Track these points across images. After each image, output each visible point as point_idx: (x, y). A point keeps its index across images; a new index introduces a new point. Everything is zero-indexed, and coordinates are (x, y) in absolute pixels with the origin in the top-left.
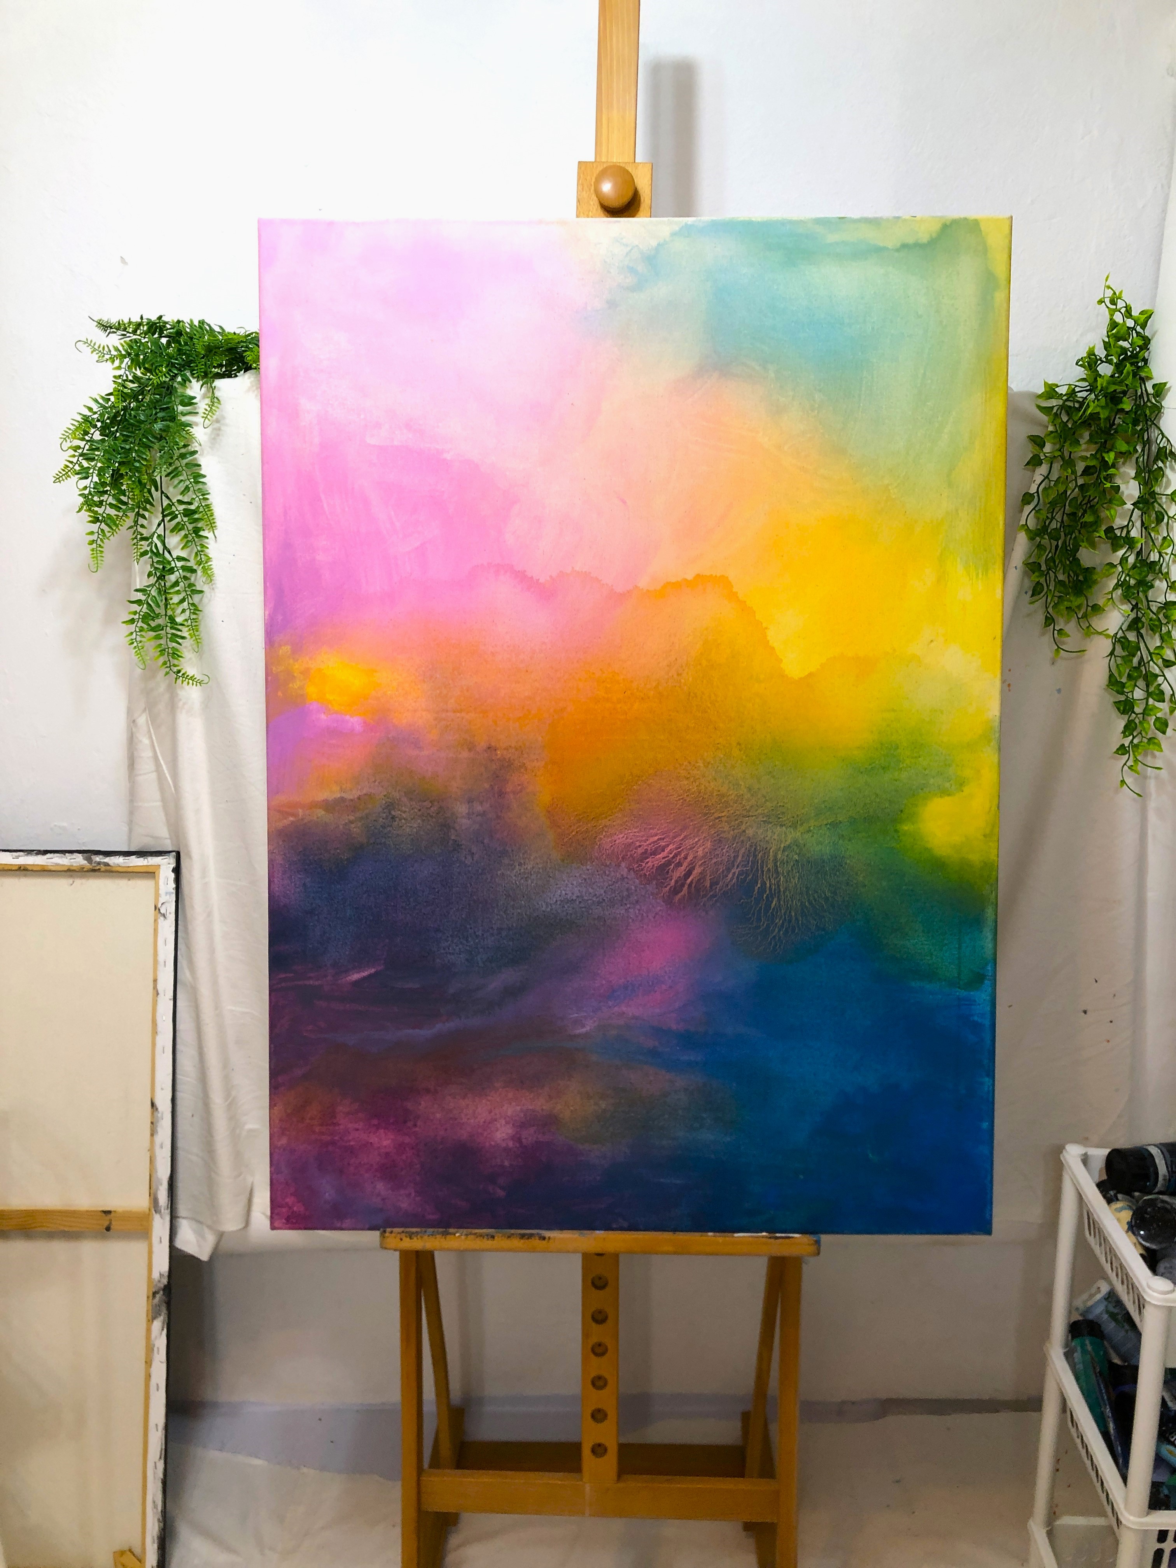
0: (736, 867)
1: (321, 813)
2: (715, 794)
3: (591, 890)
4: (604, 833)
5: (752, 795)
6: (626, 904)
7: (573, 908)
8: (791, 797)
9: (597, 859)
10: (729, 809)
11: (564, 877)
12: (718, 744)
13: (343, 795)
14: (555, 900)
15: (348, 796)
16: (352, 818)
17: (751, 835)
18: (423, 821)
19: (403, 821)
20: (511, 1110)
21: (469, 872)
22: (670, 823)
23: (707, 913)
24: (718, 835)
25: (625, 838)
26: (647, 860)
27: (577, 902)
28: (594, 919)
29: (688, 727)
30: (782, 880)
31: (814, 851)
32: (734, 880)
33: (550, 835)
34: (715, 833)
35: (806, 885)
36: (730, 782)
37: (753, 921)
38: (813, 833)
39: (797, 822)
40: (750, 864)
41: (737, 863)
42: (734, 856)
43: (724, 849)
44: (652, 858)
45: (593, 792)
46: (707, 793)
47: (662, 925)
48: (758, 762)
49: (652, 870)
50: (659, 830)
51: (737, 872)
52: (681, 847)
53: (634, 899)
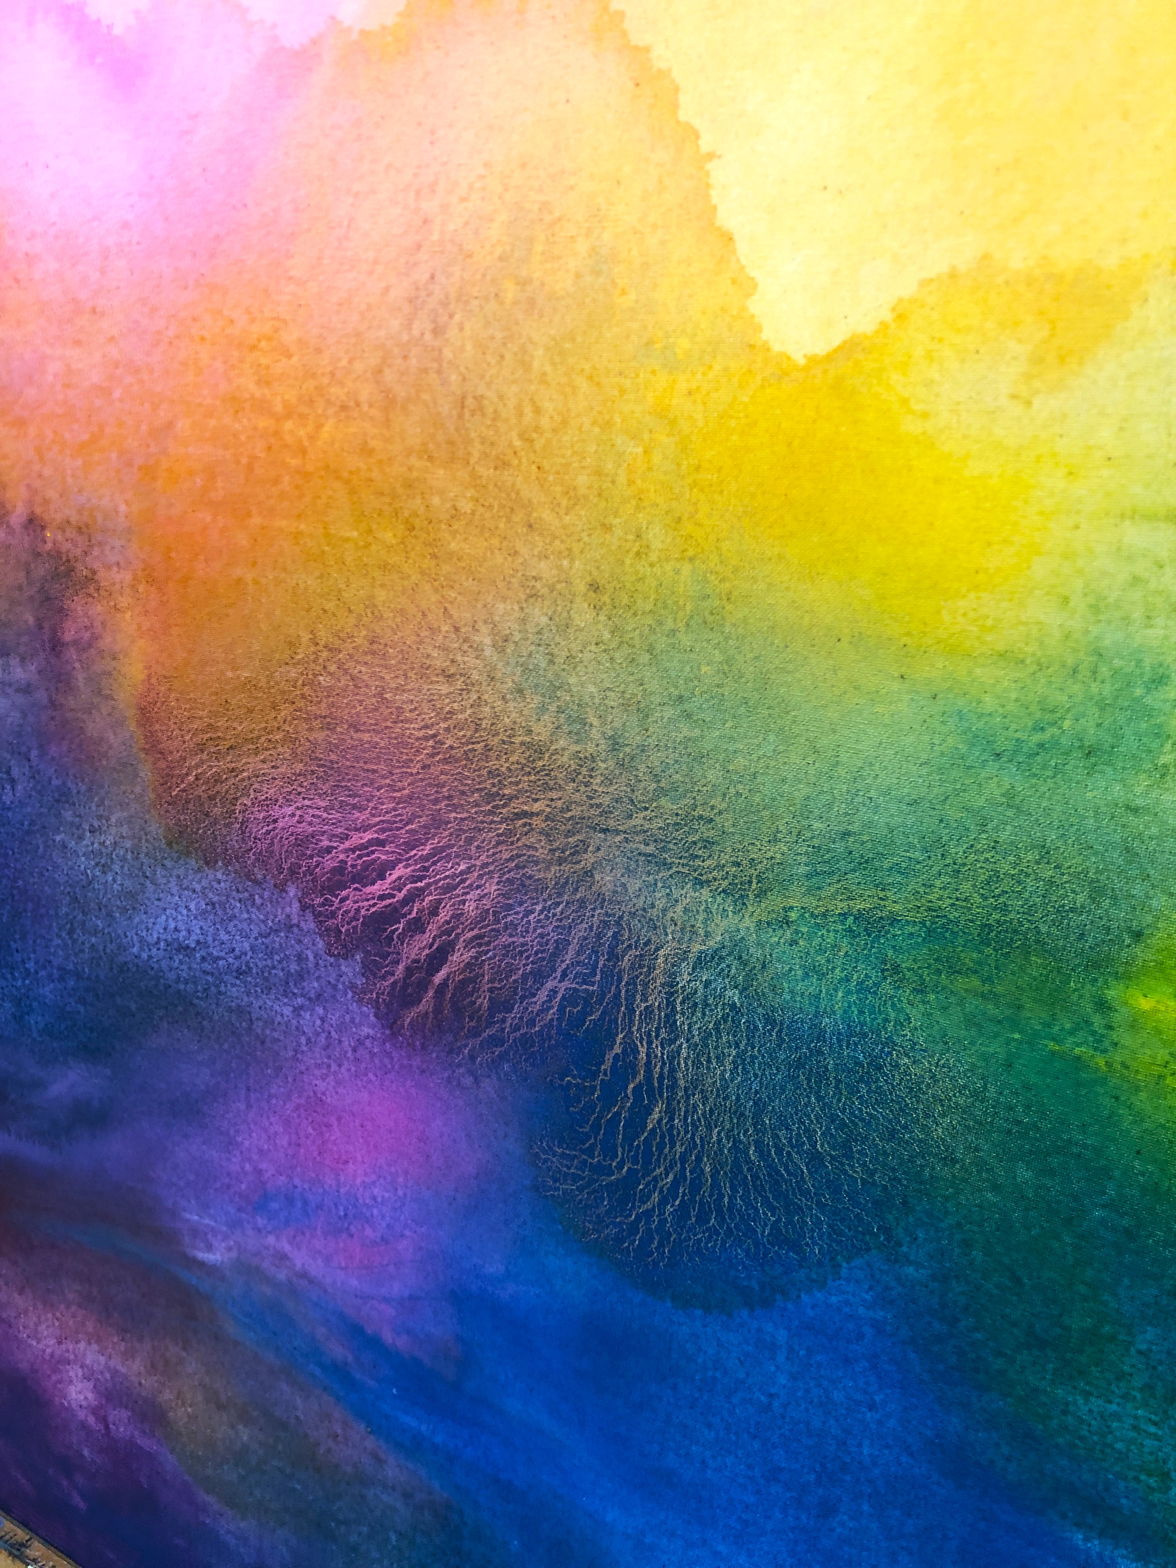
0: (559, 974)
2: (517, 740)
3: (224, 937)
4: (252, 794)
5: (621, 765)
6: (294, 994)
7: (190, 968)
8: (740, 795)
9: (237, 858)
10: (554, 795)
11: (173, 886)
12: (535, 578)
14: (155, 936)
17: (607, 890)
20: (92, 1357)
21: (9, 821)
22: (400, 800)
24: (517, 867)
25: (297, 818)
26: (344, 893)
27: (199, 956)
28: (230, 1010)
29: (456, 514)
30: (684, 1053)
31: (791, 992)
32: (551, 1012)
33: (146, 772)
34: (512, 859)
35: (756, 1092)
36: (560, 711)
37: (592, 1148)
38: (797, 932)
39: (750, 882)
40: (598, 977)
41: (564, 966)
42: (556, 941)
43: (532, 912)
44: (356, 889)
45: (230, 674)
46: (498, 734)
47: (371, 1075)
48: (645, 658)
49: (354, 923)
50: (373, 816)
51: (562, 992)
52: (423, 877)
53: (312, 985)
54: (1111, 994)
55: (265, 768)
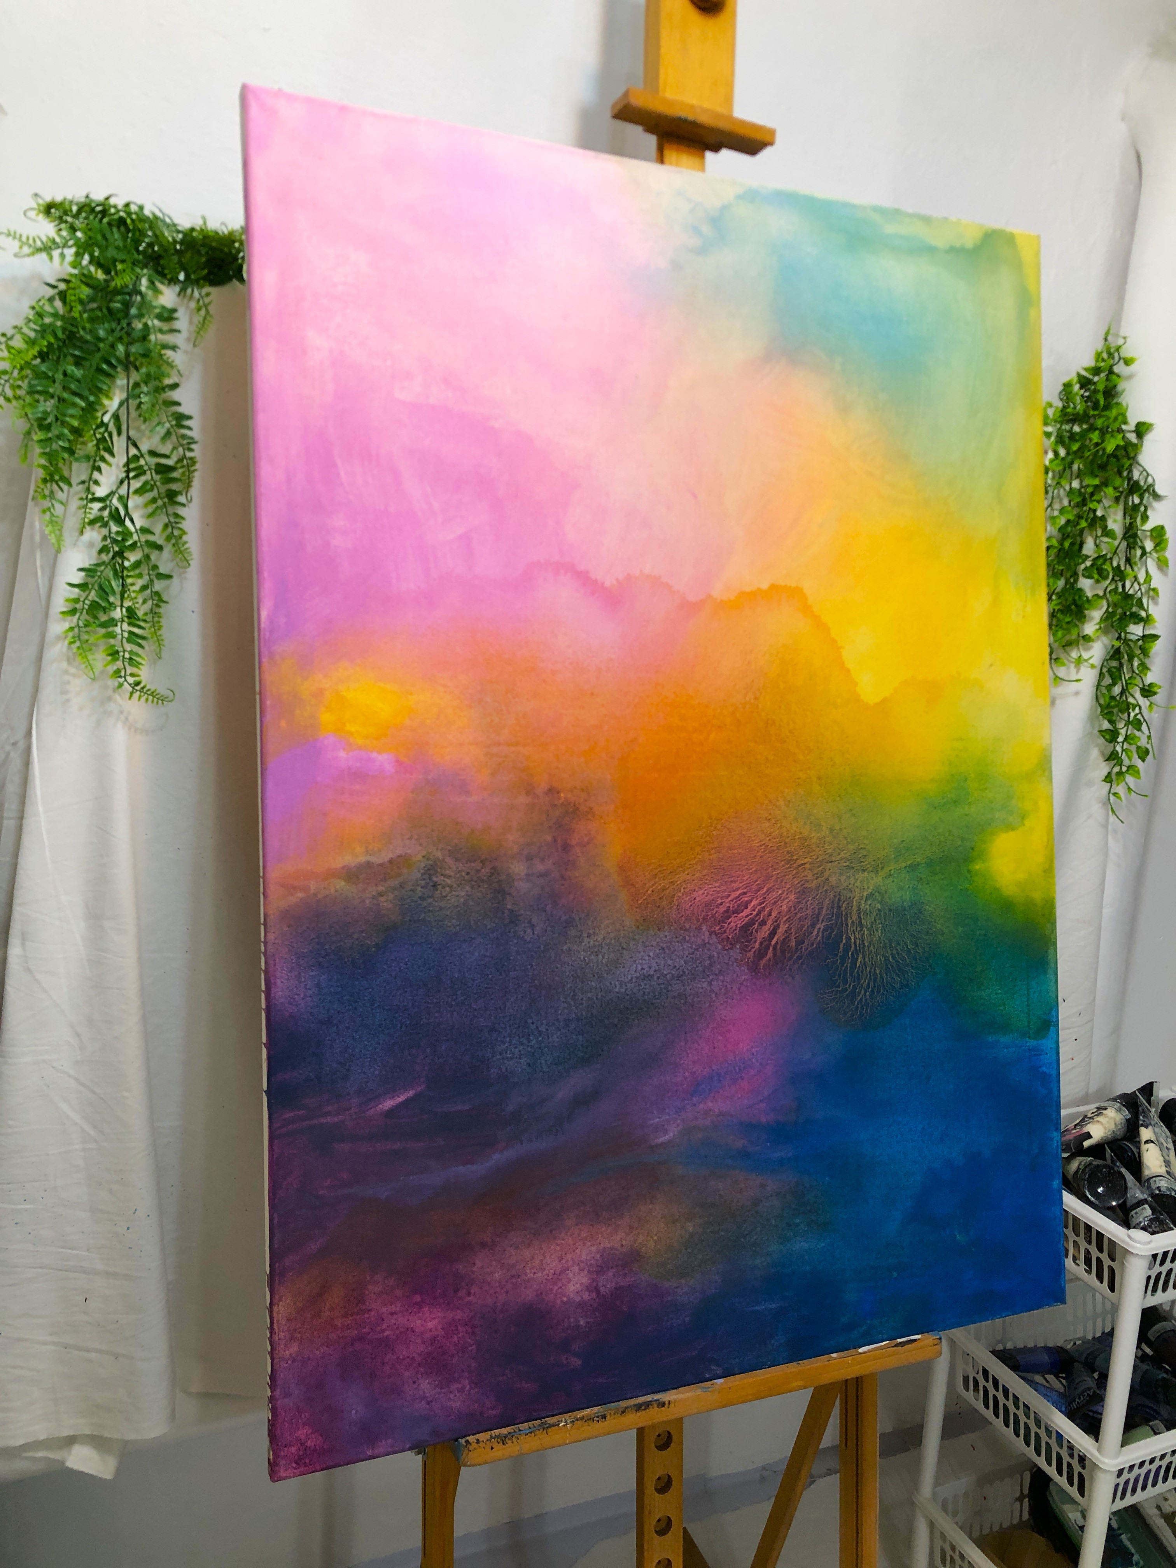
0: (820, 921)
1: (341, 884)
2: (797, 838)
3: (670, 962)
4: (682, 890)
5: (834, 837)
6: (708, 975)
7: (650, 986)
8: (871, 837)
9: (675, 922)
10: (811, 854)
11: (641, 948)
12: (798, 779)
13: (369, 858)
14: (629, 977)
15: (376, 860)
16: (381, 888)
17: (834, 883)
19: (448, 889)
20: (586, 1252)
21: (529, 950)
22: (752, 873)
23: (793, 978)
24: (801, 885)
25: (705, 895)
26: (730, 920)
27: (655, 977)
28: (674, 997)
29: (767, 760)
30: (866, 933)
31: (895, 898)
32: (819, 937)
33: (623, 896)
34: (799, 883)
35: (889, 937)
36: (811, 823)
37: (840, 983)
38: (894, 877)
39: (878, 865)
40: (834, 917)
41: (822, 917)
42: (819, 909)
43: (808, 901)
44: (735, 917)
45: (669, 840)
46: (789, 837)
47: (747, 997)
48: (838, 799)
49: (735, 932)
50: (741, 883)
51: (822, 928)
52: (764, 902)
53: (717, 968)
54: (971, 867)
55: (689, 877)
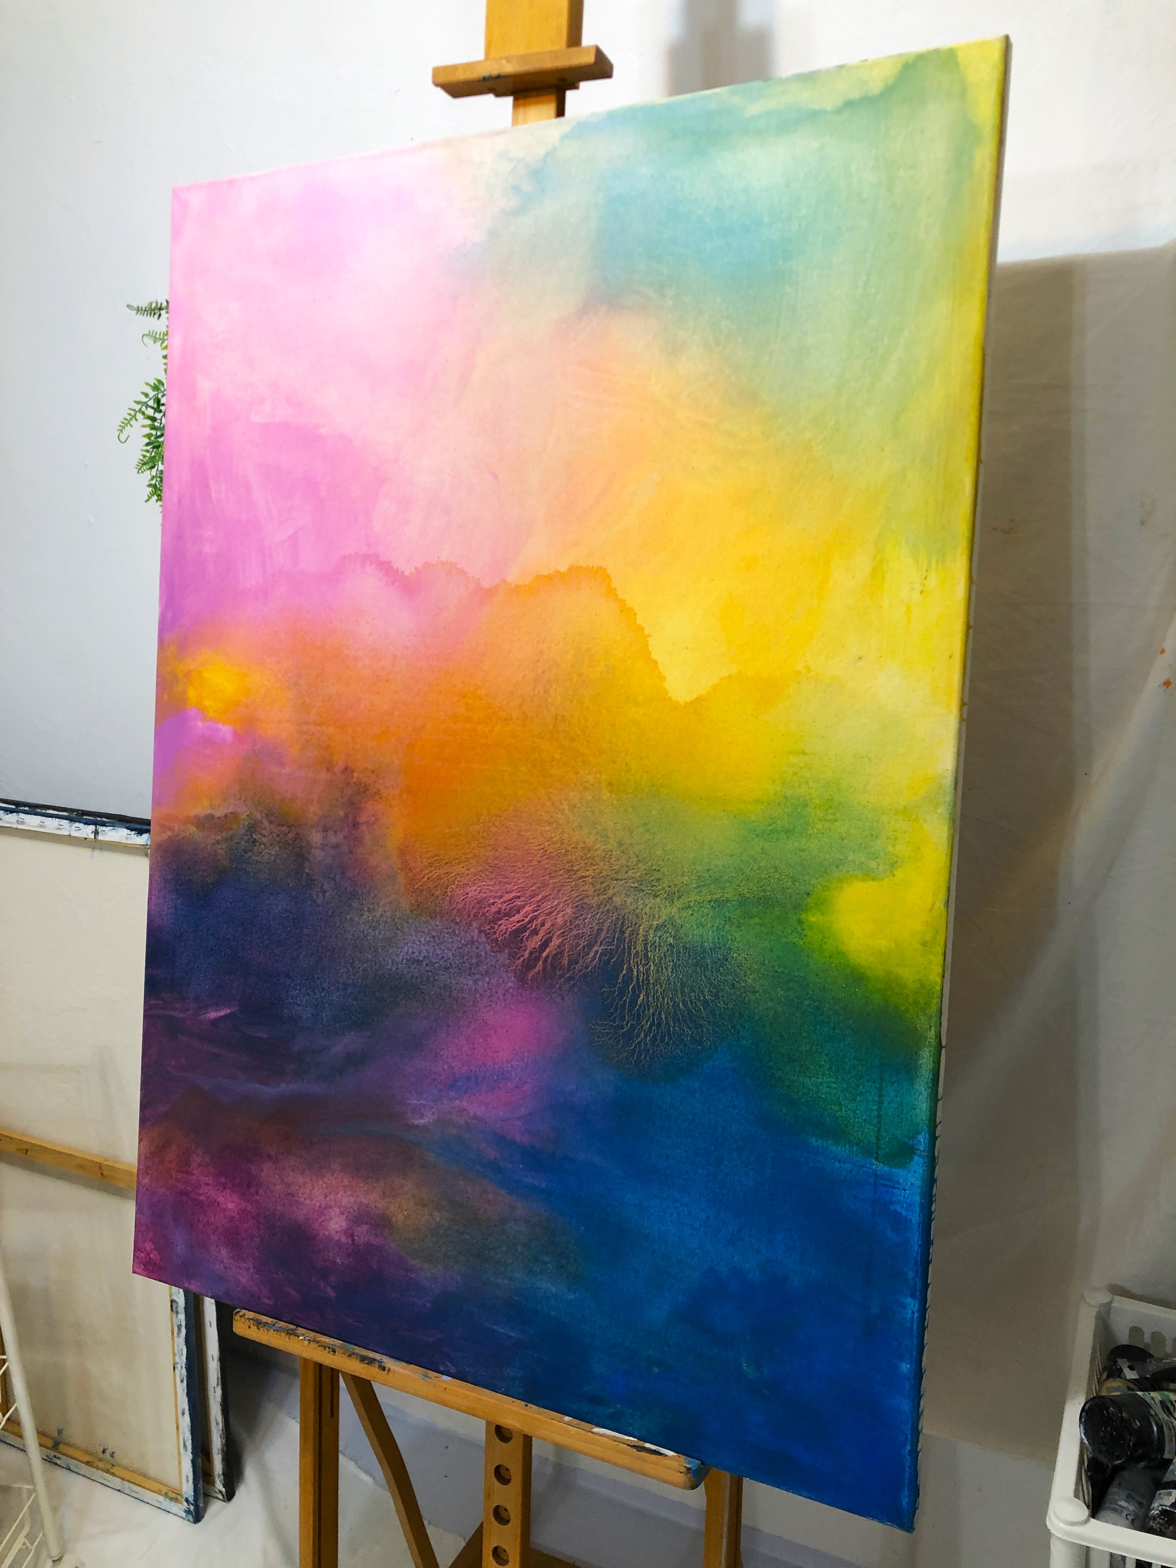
0: (598, 943)
1: (193, 829)
2: (579, 847)
3: (438, 951)
4: (456, 883)
5: (623, 852)
6: (474, 974)
7: (419, 971)
8: (669, 859)
9: (447, 913)
10: (594, 868)
11: (412, 932)
12: (586, 782)
13: (212, 811)
14: (401, 958)
15: (216, 813)
16: (218, 838)
17: (618, 904)
18: (280, 848)
19: (263, 846)
20: (346, 1199)
21: (319, 913)
22: (527, 878)
24: (580, 900)
25: (477, 892)
26: (500, 922)
27: (424, 964)
28: (440, 988)
29: (553, 759)
30: (652, 968)
31: (693, 935)
32: (596, 961)
33: (401, 879)
34: (577, 896)
35: (681, 979)
36: (597, 833)
37: (615, 1018)
38: (693, 910)
39: (675, 893)
40: (615, 942)
41: (601, 939)
42: (597, 930)
43: (586, 919)
44: (506, 920)
45: (447, 831)
46: (571, 845)
47: (513, 1006)
48: (631, 810)
49: (505, 935)
50: (514, 885)
51: (600, 951)
52: (537, 910)
53: (483, 968)
54: (803, 917)
55: (463, 870)
